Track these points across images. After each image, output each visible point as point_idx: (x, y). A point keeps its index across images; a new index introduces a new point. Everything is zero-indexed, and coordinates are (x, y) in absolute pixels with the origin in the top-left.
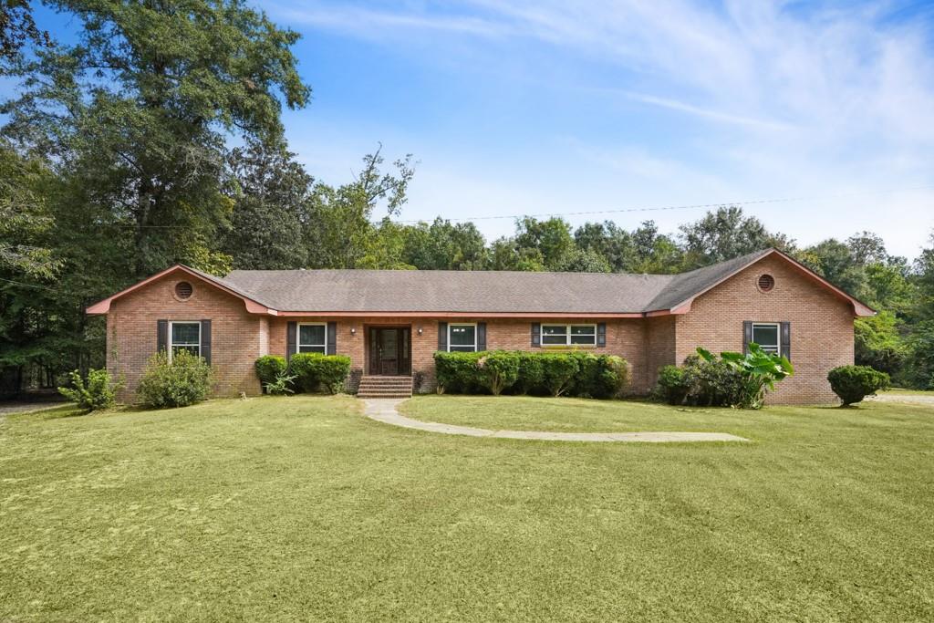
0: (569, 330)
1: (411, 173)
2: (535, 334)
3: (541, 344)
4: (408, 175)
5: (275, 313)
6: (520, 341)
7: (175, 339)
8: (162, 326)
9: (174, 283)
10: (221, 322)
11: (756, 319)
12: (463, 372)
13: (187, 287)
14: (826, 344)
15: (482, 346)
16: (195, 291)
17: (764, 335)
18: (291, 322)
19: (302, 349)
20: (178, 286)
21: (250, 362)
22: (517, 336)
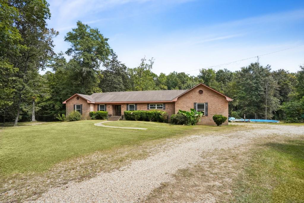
0: (156, 105)
1: (153, 63)
2: (148, 106)
3: (150, 109)
4: (152, 63)
5: (94, 103)
6: (145, 108)
7: (77, 108)
8: (74, 105)
9: (76, 97)
10: (84, 105)
11: (198, 102)
12: (128, 115)
13: (78, 98)
14: (219, 108)
15: (136, 109)
16: (80, 99)
17: (201, 106)
18: (98, 104)
19: (100, 110)
20: (77, 98)
21: (89, 113)
22: (144, 107)
